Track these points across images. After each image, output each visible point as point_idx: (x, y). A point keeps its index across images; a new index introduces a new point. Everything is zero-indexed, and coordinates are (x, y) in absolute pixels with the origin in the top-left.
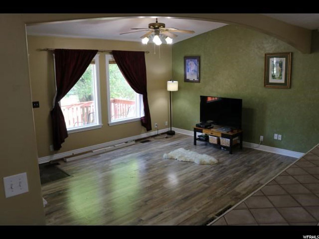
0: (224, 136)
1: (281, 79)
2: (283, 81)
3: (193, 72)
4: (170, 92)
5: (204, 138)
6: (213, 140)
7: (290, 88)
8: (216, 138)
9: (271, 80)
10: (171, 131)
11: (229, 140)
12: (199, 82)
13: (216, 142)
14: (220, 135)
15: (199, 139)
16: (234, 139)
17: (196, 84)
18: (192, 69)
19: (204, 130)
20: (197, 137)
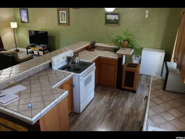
0: (40, 50)
1: (65, 21)
2: (65, 22)
3: (25, 17)
4: (14, 28)
5: (32, 52)
6: (36, 53)
7: (69, 25)
8: (37, 51)
9: (61, 22)
10: (17, 50)
11: (42, 52)
12: (29, 23)
13: (37, 54)
14: (38, 50)
15: (30, 53)
16: (45, 52)
17: (27, 24)
18: (24, 16)
19: (31, 48)
20: (29, 52)
